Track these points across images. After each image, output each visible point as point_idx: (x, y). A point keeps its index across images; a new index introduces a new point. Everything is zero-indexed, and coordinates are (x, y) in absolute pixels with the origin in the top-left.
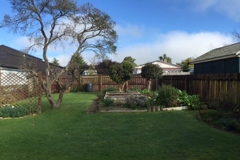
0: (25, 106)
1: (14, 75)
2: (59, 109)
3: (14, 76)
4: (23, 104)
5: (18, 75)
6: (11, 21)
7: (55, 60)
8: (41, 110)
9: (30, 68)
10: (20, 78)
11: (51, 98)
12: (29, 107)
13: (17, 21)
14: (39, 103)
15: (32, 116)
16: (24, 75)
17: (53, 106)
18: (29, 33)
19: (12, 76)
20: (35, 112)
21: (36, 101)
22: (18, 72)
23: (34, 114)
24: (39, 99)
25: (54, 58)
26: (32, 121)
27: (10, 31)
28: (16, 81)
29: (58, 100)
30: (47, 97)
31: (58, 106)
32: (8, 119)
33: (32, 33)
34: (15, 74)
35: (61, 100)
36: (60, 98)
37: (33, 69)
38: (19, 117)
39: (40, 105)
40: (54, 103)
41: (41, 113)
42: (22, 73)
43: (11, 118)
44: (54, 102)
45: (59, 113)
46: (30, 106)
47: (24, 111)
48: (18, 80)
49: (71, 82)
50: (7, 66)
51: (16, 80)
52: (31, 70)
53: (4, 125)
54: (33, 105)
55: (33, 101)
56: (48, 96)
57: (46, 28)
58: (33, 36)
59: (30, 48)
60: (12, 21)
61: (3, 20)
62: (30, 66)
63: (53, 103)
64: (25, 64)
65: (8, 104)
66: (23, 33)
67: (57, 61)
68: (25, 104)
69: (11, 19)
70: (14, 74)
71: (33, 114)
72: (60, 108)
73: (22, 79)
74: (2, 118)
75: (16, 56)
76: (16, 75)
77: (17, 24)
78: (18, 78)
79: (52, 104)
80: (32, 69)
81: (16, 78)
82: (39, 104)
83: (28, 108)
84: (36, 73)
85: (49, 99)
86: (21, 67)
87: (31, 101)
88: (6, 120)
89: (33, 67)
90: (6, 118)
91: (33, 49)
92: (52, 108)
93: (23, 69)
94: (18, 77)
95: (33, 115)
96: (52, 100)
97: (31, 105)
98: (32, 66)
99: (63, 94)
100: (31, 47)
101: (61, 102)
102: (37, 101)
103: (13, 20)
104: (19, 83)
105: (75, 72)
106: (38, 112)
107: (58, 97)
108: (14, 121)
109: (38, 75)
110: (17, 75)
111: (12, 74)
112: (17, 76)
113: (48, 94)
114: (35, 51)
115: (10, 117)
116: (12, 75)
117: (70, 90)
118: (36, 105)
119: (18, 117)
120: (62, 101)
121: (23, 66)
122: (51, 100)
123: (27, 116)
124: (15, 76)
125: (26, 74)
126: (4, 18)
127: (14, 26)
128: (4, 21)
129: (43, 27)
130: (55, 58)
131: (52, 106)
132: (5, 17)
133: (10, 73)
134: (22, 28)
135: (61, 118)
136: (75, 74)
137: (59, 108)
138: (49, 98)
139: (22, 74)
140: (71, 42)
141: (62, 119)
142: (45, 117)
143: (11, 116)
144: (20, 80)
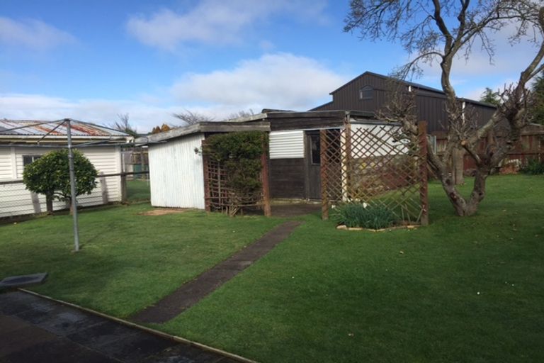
0: (391, 205)
1: (366, 133)
2: (475, 218)
3: (366, 136)
4: (387, 199)
5: (374, 132)
6: (365, 11)
7: (490, 94)
8: (426, 216)
9: (399, 115)
10: (379, 139)
11: (453, 189)
12: (400, 207)
13: (378, 7)
14: (423, 200)
15: (405, 230)
16: (387, 133)
17: (458, 208)
18: (405, 31)
19: (363, 136)
20: (415, 220)
21: (413, 193)
22: (374, 126)
23: (412, 225)
24: (423, 190)
25: (487, 89)
26: (401, 243)
27: (365, 33)
28: (372, 147)
29: (473, 194)
30: (443, 185)
31: (472, 209)
32: (354, 231)
33: (411, 29)
34: (369, 131)
35: (480, 194)
36: (476, 189)
37: (406, 116)
38: (379, 228)
39: (423, 203)
40: (462, 202)
41: (427, 224)
42: (382, 126)
43: (360, 229)
44: (461, 198)
45: (473, 228)
46: (402, 206)
47: (388, 215)
48: (376, 143)
49: (508, 146)
50: (363, 115)
51: (372, 143)
52: (402, 119)
53: (342, 245)
54: (409, 204)
55: (408, 194)
56: (444, 181)
57: (447, 8)
58: (414, 37)
59: (409, 68)
60: (368, 9)
61: (351, 11)
62: (400, 108)
63: (458, 201)
64: (388, 107)
65: (357, 198)
66: (392, 35)
67: (494, 95)
68: (390, 199)
69: (364, 6)
70: (366, 131)
71: (409, 225)
72: (478, 215)
73: (384, 143)
74: (344, 226)
75: (381, 90)
76: (369, 133)
77: (378, 13)
78: (375, 140)
79: (457, 204)
80: (404, 117)
81: (371, 140)
82: (421, 201)
83: (398, 210)
84: (413, 126)
85: (446, 191)
86: (378, 115)
87: (403, 194)
88: (351, 231)
89: (406, 110)
90: (352, 227)
91: (416, 67)
92: (456, 213)
93: (384, 117)
94: (375, 137)
95: (409, 227)
96: (455, 193)
97: (404, 202)
98: (403, 108)
99: (484, 180)
100: (412, 63)
101: (480, 201)
102: (418, 193)
103: (370, 7)
104: (376, 150)
105: (518, 115)
106: (420, 220)
107: (472, 188)
108: (364, 238)
109: (418, 129)
110: (372, 133)
111: (363, 131)
112: (373, 135)
113: (445, 179)
114: (420, 73)
115: (360, 227)
116: (363, 133)
117: (518, 169)
118: (416, 203)
119: (376, 229)
120: (482, 198)
121: (382, 111)
122: (452, 194)
123: (394, 228)
124: (369, 136)
125: (391, 129)
126: (350, 7)
127: (372, 21)
128: (352, 14)
129: (440, 8)
130: (490, 88)
131: (456, 208)
132: (352, 5)
133: (359, 130)
134: (389, 23)
135: (476, 242)
136: (519, 123)
137: (476, 214)
138: (448, 188)
139: (383, 129)
140: (516, 33)
141: (478, 245)
142: (437, 235)
143: (362, 226)
144: (379, 143)
